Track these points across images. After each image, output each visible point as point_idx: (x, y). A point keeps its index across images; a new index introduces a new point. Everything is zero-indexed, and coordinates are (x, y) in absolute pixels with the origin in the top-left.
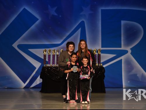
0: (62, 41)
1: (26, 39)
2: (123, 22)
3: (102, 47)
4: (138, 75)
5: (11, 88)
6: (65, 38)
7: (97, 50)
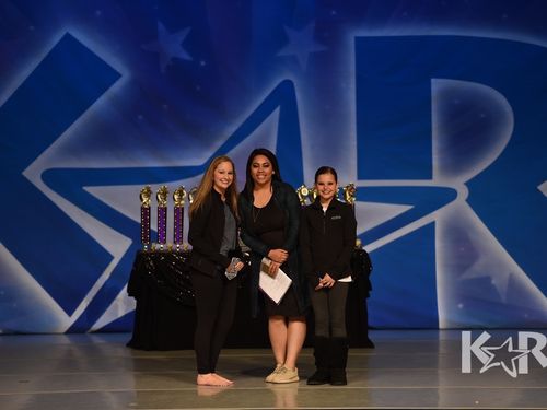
0: (209, 154)
1: (73, 149)
2: (437, 85)
3: (360, 177)
4: (493, 282)
5: (17, 333)
6: (219, 143)
7: (341, 189)
